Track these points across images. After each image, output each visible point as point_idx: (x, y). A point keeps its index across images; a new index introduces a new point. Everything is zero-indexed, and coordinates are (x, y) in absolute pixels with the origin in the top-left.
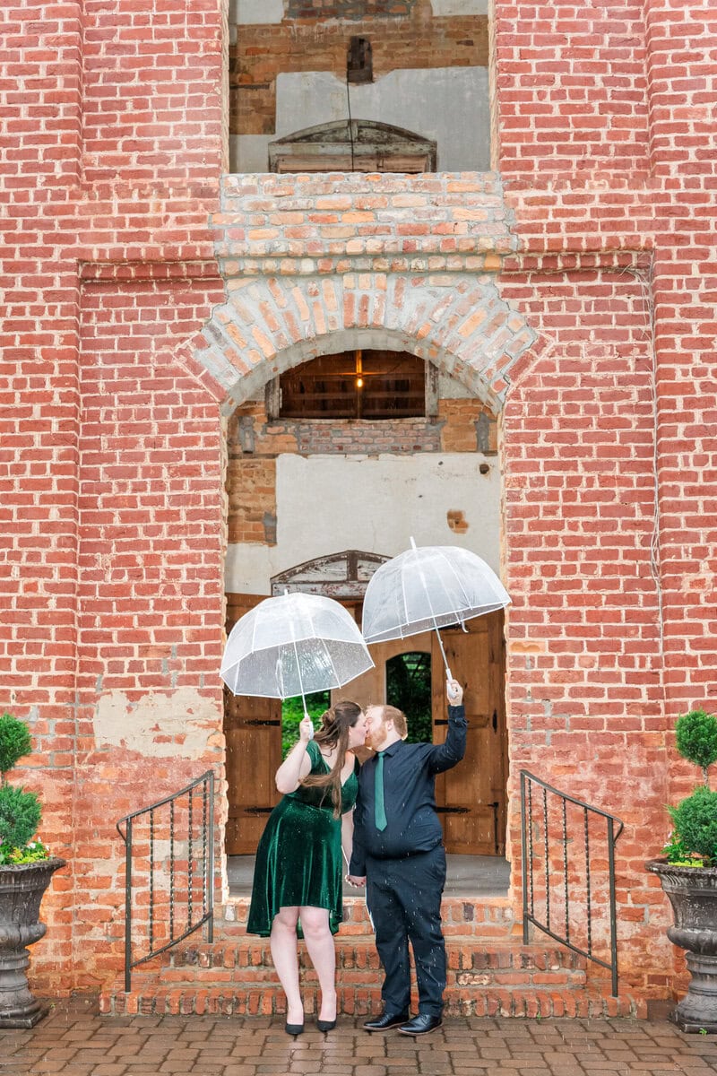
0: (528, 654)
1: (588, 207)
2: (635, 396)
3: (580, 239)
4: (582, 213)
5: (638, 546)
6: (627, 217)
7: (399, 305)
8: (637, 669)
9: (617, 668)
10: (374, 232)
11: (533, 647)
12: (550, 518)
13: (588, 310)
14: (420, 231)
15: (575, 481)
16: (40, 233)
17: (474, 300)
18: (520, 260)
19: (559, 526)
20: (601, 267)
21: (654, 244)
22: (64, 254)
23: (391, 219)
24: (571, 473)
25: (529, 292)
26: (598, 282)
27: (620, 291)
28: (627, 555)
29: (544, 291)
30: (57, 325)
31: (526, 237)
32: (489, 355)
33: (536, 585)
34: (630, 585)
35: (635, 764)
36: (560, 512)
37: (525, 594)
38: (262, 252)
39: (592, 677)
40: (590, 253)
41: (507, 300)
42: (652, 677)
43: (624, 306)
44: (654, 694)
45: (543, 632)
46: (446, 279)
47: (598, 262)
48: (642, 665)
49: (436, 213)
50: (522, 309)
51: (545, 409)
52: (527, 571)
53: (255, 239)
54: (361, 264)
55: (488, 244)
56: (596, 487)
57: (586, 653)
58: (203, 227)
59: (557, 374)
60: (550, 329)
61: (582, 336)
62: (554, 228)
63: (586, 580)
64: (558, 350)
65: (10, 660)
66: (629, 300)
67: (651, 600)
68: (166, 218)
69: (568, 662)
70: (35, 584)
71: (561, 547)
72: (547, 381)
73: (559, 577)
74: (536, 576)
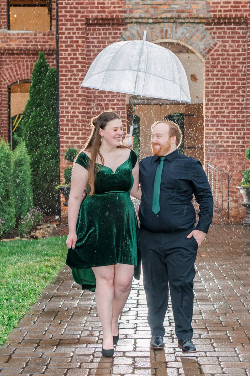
0: (210, 131)
1: (230, 5)
2: (241, 59)
3: (227, 15)
4: (228, 7)
5: (241, 102)
6: (240, 8)
7: (176, 32)
8: (239, 136)
9: (233, 135)
10: (169, 12)
11: (211, 130)
12: (217, 94)
13: (229, 34)
14: (183, 12)
15: (224, 83)
16: (74, 10)
17: (197, 31)
18: (211, 20)
19: (219, 96)
20: (233, 22)
21: (248, 16)
22: (82, 17)
23: (174, 8)
24: (223, 81)
25: (212, 29)
26: (232, 26)
27: (238, 29)
28: (238, 104)
29: (217, 29)
30: (80, 37)
31: (212, 14)
32: (201, 47)
33: (212, 112)
34: (238, 112)
35: (237, 161)
36: (220, 92)
37: (209, 115)
38: (138, 17)
39: (227, 138)
40: (230, 18)
41: (206, 31)
42: (243, 138)
43: (239, 33)
44: (244, 142)
45: (214, 125)
46: (189, 24)
47: (232, 21)
48: (240, 134)
49: (187, 6)
50: (211, 33)
51: (216, 63)
52: (211, 109)
53: (136, 13)
54: (166, 21)
55: (202, 16)
56: (230, 85)
57: (225, 131)
58: (121, 9)
59: (220, 53)
60: (218, 40)
61: (227, 42)
62: (220, 11)
63: (226, 111)
64: (220, 46)
65: (68, 133)
66: (240, 31)
67: (243, 117)
68: (111, 6)
69: (221, 133)
70: (75, 112)
71: (219, 102)
72: (217, 55)
73: (219, 110)
74: (213, 110)
